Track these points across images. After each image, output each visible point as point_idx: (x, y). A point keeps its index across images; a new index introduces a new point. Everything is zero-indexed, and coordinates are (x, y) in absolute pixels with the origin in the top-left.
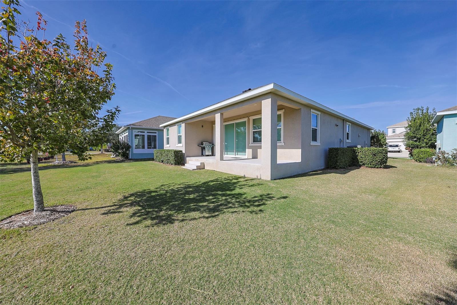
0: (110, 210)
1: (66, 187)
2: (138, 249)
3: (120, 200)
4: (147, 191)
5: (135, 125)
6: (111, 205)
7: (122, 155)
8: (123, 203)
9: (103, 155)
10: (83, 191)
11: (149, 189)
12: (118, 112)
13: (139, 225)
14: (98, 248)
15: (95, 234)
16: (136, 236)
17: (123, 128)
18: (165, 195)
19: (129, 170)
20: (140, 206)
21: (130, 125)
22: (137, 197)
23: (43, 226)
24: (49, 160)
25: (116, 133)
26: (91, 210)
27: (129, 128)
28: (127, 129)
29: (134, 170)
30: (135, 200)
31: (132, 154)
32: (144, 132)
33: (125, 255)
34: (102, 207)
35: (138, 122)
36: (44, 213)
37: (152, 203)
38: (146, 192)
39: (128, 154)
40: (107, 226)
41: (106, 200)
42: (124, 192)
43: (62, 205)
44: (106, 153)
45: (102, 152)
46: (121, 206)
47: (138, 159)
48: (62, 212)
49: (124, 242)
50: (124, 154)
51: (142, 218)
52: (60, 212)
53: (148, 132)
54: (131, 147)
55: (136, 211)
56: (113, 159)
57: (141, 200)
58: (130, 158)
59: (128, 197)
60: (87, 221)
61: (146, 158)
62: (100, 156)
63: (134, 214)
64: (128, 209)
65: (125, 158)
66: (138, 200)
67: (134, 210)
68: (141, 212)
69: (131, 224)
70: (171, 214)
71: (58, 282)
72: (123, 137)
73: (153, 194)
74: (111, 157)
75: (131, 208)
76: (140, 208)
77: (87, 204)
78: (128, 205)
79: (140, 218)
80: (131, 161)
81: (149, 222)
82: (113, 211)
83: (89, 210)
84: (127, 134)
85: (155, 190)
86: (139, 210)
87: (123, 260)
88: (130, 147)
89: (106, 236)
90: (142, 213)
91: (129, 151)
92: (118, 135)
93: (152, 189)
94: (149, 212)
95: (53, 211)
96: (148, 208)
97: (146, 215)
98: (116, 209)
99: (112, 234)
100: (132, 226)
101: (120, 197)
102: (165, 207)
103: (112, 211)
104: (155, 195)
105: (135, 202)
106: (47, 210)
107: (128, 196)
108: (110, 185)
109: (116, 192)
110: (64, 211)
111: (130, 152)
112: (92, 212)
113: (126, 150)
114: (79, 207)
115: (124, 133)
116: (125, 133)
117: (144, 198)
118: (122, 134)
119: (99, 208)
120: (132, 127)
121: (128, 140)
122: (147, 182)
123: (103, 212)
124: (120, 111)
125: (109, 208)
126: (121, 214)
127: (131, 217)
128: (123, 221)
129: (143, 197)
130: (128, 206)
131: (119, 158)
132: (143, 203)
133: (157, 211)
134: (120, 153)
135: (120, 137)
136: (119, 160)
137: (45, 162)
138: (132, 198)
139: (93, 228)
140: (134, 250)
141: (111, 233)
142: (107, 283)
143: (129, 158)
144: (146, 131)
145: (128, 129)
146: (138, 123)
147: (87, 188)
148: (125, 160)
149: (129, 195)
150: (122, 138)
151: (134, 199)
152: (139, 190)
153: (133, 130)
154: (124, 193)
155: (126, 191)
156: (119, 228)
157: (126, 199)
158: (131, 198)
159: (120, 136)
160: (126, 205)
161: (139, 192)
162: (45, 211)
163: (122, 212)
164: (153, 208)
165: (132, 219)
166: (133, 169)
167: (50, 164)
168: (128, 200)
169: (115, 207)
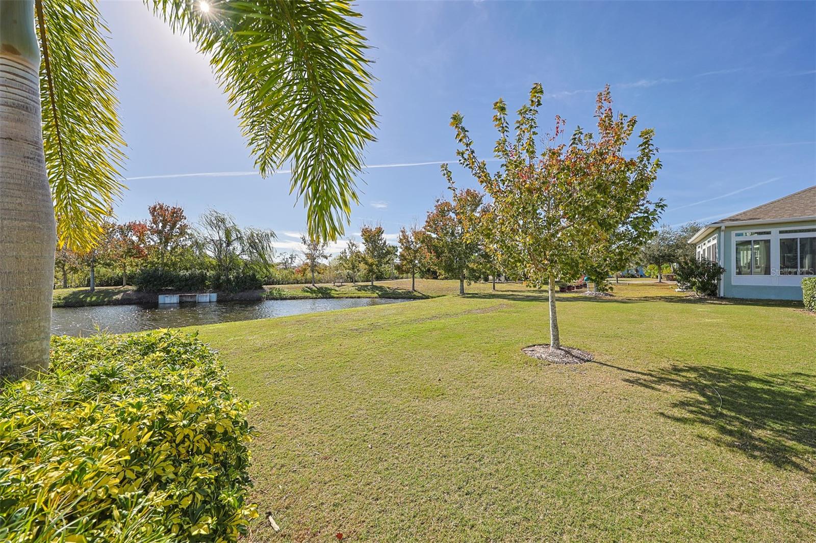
0: (640, 379)
1: (590, 328)
2: (668, 462)
3: (662, 370)
4: (739, 373)
5: (737, 220)
6: (643, 372)
7: (698, 288)
8: (666, 376)
9: (661, 286)
10: (608, 339)
11: (747, 372)
12: (662, 209)
13: (687, 426)
14: (605, 421)
15: (606, 401)
16: (671, 441)
17: (703, 230)
18: (798, 399)
19: (710, 320)
20: (704, 395)
21: (722, 221)
22: (705, 377)
23: (555, 365)
24: (580, 290)
25: (689, 242)
26: (611, 368)
27: (721, 227)
28: (713, 231)
29: (723, 323)
30: (695, 381)
31: (728, 285)
32: (769, 233)
33: (639, 454)
34: (629, 371)
35: (747, 212)
36: (559, 351)
37: (741, 401)
38: (732, 375)
39: (715, 286)
40: (626, 400)
41: (638, 361)
42: (678, 358)
43: (578, 349)
44: (670, 282)
45: (660, 281)
46: (661, 380)
47: (747, 300)
48: (576, 357)
49: (646, 436)
50: (704, 286)
51: (698, 418)
52: (574, 356)
53: (781, 232)
54: (724, 270)
55: (690, 401)
56: (679, 296)
57: (713, 385)
58: (722, 295)
59: (681, 370)
60: (601, 380)
61: (773, 297)
62: (655, 287)
63: (683, 404)
64: (674, 391)
65: (709, 295)
66: (705, 382)
67: (687, 398)
68: (701, 406)
69: (669, 417)
70: (793, 449)
71: (554, 429)
72: (704, 250)
73: (753, 384)
74: (677, 290)
75: (681, 391)
76: (702, 399)
77: (607, 358)
78: (677, 383)
79: (692, 416)
80: (724, 303)
81: (711, 432)
82: (643, 382)
83: (608, 367)
84: (715, 241)
85: (766, 377)
86: (700, 402)
87: (633, 457)
88: (721, 270)
89: (620, 413)
90: (704, 409)
91: (719, 280)
92: (694, 246)
93: (757, 372)
94: (721, 415)
95: (568, 352)
96: (724, 406)
97: (712, 417)
98: (650, 381)
99: (631, 415)
100: (669, 421)
101: (666, 364)
102: (781, 425)
103: (641, 381)
104: (758, 389)
105: (694, 384)
106: (562, 350)
107: (684, 368)
108: (654, 340)
109: (661, 355)
110: (579, 358)
111: (722, 282)
112: (612, 371)
113: (712, 277)
114: (597, 358)
115: (706, 242)
116: (709, 242)
117: (722, 384)
118: (703, 244)
119: (623, 370)
120: (726, 225)
121: (717, 255)
122: (750, 354)
123: (627, 378)
124: (666, 205)
125: (639, 375)
126: (656, 393)
127: (675, 405)
128: (655, 405)
129: (718, 382)
130: (676, 385)
131: (693, 293)
132: (713, 392)
133: (749, 423)
134: (694, 284)
135: (698, 250)
136: (692, 298)
137: (577, 292)
138: (692, 375)
139: (606, 393)
140: (659, 458)
141: (629, 411)
142: (602, 469)
143: (718, 296)
144: (775, 231)
145: (717, 231)
146: (748, 214)
147: (616, 336)
148: (706, 299)
149: (686, 367)
150: (702, 253)
151: (695, 378)
152: (715, 364)
153: (732, 232)
154: (678, 361)
155: (682, 359)
156: (644, 412)
157: (675, 372)
158: (688, 375)
159: (699, 247)
160: (672, 383)
161: (714, 369)
162: (560, 349)
163: (659, 390)
164: (739, 412)
165: (675, 410)
166: (721, 320)
167: (581, 295)
168: (680, 375)
169: (651, 378)
